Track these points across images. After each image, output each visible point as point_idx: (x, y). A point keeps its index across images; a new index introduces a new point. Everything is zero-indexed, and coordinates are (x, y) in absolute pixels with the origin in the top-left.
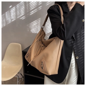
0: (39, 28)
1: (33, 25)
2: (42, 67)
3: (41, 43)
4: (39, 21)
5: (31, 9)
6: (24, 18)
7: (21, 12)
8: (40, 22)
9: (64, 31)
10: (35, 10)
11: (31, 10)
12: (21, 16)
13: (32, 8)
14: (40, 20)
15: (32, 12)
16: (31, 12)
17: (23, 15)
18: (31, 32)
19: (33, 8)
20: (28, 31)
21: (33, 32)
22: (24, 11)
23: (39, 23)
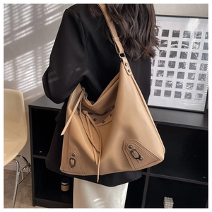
2: (138, 157)
5: (47, 11)
6: (31, 32)
7: (23, 18)
10: (55, 16)
11: (46, 13)
12: (24, 25)
13: (50, 9)
15: (50, 18)
16: (48, 19)
17: (27, 23)
19: (51, 11)
22: (29, 15)
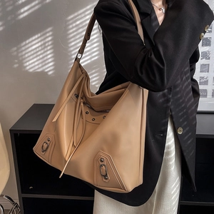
0: (49, 56)
1: (30, 49)
2: (104, 174)
3: (82, 104)
4: (48, 35)
8: (50, 38)
9: (161, 66)
14: (51, 33)
18: (27, 71)
20: (16, 66)
21: (31, 70)
23: (48, 41)
